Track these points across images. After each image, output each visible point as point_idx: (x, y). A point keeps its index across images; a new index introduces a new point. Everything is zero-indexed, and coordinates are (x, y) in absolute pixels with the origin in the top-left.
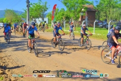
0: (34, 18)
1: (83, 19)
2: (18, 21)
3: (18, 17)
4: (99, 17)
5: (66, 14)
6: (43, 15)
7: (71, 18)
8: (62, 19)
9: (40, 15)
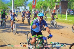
0: (18, 7)
2: (5, 8)
3: (5, 5)
4: (71, 6)
5: (43, 3)
6: (25, 4)
7: (48, 7)
8: (41, 7)
9: (23, 4)
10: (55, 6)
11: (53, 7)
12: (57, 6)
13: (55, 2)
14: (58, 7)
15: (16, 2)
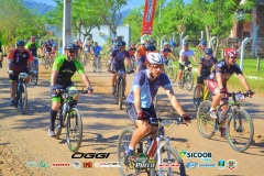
0: (85, 26)
1: (242, 33)
2: (34, 33)
3: (36, 20)
5: (187, 14)
6: (114, 16)
7: (203, 29)
8: (176, 30)
9: (104, 17)
10: (235, 27)
11: (226, 29)
12: (241, 25)
13: (232, 10)
14: (245, 30)
15: (79, 8)
